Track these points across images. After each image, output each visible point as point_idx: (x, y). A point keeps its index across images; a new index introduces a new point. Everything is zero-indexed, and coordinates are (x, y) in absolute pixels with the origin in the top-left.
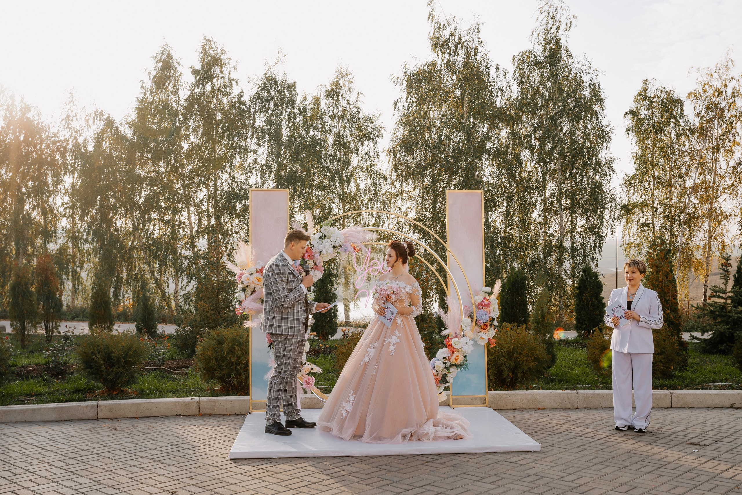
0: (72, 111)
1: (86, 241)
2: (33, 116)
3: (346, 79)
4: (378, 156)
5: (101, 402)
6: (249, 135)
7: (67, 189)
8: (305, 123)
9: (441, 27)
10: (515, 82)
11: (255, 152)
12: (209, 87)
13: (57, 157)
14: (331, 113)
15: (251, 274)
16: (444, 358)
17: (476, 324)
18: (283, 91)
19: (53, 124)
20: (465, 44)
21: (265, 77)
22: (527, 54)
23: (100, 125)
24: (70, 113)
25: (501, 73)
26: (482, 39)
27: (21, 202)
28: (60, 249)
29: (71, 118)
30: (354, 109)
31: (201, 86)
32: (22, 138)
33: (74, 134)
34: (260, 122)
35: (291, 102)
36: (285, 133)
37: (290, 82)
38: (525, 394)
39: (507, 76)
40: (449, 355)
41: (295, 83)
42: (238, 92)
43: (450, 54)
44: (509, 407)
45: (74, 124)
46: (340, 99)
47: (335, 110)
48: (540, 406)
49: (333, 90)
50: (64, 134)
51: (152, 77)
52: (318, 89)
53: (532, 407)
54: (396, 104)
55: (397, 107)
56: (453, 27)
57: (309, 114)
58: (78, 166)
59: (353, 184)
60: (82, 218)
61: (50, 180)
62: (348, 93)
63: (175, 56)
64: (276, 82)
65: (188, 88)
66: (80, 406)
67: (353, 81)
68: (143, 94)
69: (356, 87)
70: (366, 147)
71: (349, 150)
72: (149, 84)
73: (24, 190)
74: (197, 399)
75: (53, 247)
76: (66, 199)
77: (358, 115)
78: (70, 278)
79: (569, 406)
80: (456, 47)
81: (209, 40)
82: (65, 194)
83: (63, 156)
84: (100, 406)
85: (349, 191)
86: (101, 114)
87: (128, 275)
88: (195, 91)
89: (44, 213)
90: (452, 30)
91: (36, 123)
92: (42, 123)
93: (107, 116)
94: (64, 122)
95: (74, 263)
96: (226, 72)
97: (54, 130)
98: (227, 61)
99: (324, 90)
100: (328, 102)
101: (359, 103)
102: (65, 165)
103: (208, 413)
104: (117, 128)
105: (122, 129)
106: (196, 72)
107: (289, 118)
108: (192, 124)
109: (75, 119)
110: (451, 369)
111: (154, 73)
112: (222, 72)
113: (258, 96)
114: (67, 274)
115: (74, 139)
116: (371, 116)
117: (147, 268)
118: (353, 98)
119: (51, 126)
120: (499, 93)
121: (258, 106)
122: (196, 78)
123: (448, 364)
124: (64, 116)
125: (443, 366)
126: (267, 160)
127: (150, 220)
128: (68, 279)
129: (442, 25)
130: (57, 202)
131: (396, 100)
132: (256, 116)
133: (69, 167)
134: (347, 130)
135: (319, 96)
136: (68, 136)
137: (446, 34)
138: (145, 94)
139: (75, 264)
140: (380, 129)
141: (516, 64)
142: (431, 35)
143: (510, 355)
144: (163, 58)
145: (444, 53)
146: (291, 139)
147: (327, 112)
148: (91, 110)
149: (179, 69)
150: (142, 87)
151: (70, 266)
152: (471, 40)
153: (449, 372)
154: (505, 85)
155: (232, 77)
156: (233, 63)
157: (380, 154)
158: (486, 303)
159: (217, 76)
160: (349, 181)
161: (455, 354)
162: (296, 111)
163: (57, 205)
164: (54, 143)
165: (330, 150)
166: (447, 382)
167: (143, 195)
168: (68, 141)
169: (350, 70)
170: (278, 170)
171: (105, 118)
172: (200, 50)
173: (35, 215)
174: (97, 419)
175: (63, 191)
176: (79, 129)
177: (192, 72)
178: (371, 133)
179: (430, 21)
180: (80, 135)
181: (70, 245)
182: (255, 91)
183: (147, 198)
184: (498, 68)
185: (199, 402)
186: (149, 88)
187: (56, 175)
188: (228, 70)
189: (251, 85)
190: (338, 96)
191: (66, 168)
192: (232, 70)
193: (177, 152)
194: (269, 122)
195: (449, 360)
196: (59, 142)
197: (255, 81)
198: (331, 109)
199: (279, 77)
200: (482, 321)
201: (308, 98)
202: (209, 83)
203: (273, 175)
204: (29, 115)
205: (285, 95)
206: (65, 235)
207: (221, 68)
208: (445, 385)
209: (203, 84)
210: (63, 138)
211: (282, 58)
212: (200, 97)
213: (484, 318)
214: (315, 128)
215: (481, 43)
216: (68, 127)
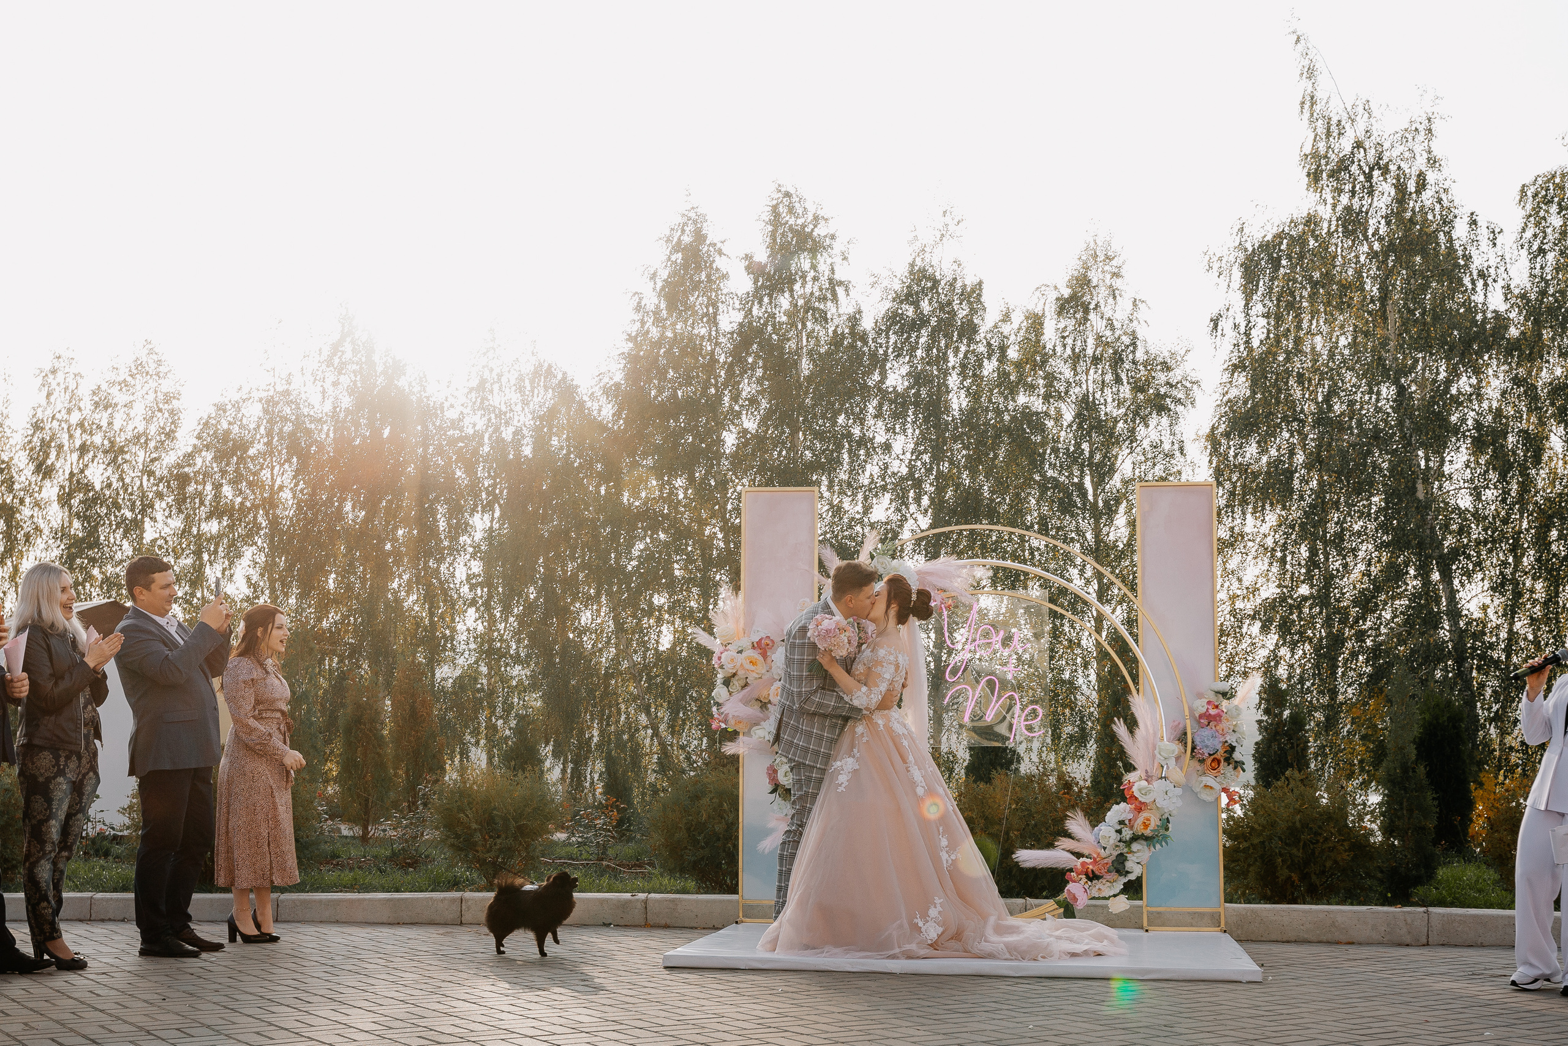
0: (491, 370)
1: (517, 659)
2: (410, 385)
3: (1107, 268)
4: (1181, 450)
5: (468, 895)
6: (871, 409)
7: (479, 546)
8: (1003, 375)
9: (1333, 128)
10: (1524, 252)
11: (887, 447)
12: (784, 301)
13: (459, 473)
14: (1069, 351)
15: (740, 652)
16: (1121, 822)
17: (1193, 757)
18: (949, 303)
19: (451, 400)
20: (1392, 168)
21: (911, 273)
22: (1558, 180)
23: (543, 399)
24: (487, 375)
25: (1483, 234)
26: (1437, 152)
27: (383, 572)
28: (460, 677)
29: (488, 385)
30: (1126, 340)
31: (766, 300)
32: (386, 433)
33: (493, 421)
34: (897, 378)
35: (969, 330)
36: (958, 402)
37: (970, 281)
38: (1310, 911)
39: (1498, 242)
40: (1131, 816)
41: (980, 283)
42: (851, 310)
43: (1353, 192)
44: (1274, 938)
45: (496, 400)
46: (1092, 316)
47: (1079, 343)
48: (1343, 938)
49: (1074, 297)
50: (474, 423)
51: (659, 284)
52: (1038, 293)
53: (1324, 939)
54: (1215, 322)
55: (1220, 328)
56: (1361, 126)
57: (1013, 354)
58: (501, 492)
59: (1121, 520)
60: (507, 610)
61: (442, 524)
62: (1111, 300)
63: (713, 235)
64: (936, 283)
65: (737, 306)
66: (431, 898)
67: (1123, 272)
68: (638, 324)
69: (1128, 287)
70: (1154, 430)
71: (1111, 439)
72: (651, 300)
73: (388, 547)
74: (642, 896)
75: (445, 674)
76: (477, 567)
77: (1133, 352)
78: (482, 742)
79: (1408, 939)
80: (1369, 177)
81: (787, 195)
82: (473, 556)
83: (470, 470)
84: (467, 900)
85: (1112, 537)
86: (549, 372)
87: (602, 733)
88: (755, 311)
89: (430, 598)
90: (1361, 135)
91: (414, 398)
92: (428, 398)
93: (560, 376)
94: (473, 395)
95: (492, 708)
96: (823, 268)
97: (452, 414)
98: (828, 241)
99: (1053, 295)
100: (1061, 326)
101: (1135, 323)
102: (474, 489)
103: (663, 922)
104: (582, 404)
105: (596, 406)
106: (754, 269)
107: (963, 366)
108: (748, 388)
109: (496, 387)
110: (1135, 846)
111: (664, 274)
112: (814, 267)
113: (893, 319)
114: (476, 732)
115: (495, 431)
116: (1167, 354)
117: (643, 719)
118: (1120, 312)
119: (446, 405)
120: (1480, 284)
121: (892, 341)
122: (756, 282)
123: (1127, 834)
124: (474, 383)
125: (1114, 837)
126: (911, 468)
127: (651, 611)
128: (477, 743)
129: (1334, 121)
130: (457, 574)
131: (1215, 312)
132: (889, 365)
133: (484, 496)
134: (1108, 391)
135: (1038, 310)
136: (481, 425)
137: (1346, 145)
138: (643, 323)
139: (493, 713)
140: (1189, 386)
141: (1529, 207)
142: (1308, 149)
143: (1293, 834)
144: (687, 239)
145: (1340, 191)
146: (970, 415)
147: (1059, 349)
148: (528, 368)
149: (720, 263)
150: (639, 308)
151: (482, 718)
152: (1407, 155)
153: (1131, 852)
154: (1492, 263)
155: (838, 277)
156: (838, 247)
157: (1189, 447)
158: (1213, 712)
159: (804, 277)
160: (1110, 511)
161: (1144, 815)
162: (982, 349)
163: (457, 581)
164: (452, 441)
165: (1066, 437)
166: (1128, 872)
167: (635, 553)
168: (482, 437)
169: (1115, 247)
170: (940, 490)
171: (555, 381)
172: (767, 216)
173: (411, 601)
174: (461, 924)
175: (471, 550)
176: (504, 409)
177: (747, 268)
178: (1166, 396)
179: (1307, 114)
180: (507, 423)
181: (484, 669)
182: (888, 304)
183: (647, 558)
184: (1474, 223)
185: (646, 901)
186: (652, 308)
187: (456, 511)
188: (829, 261)
189: (877, 293)
190: (1086, 311)
191: (477, 496)
192: (838, 260)
193: (712, 452)
194: (918, 378)
195: (1132, 828)
196: (461, 439)
197: (885, 283)
198: (1069, 341)
199: (944, 269)
200: (1206, 752)
201: (1013, 316)
202: (787, 295)
203: (925, 501)
204: (402, 383)
205: (953, 314)
206: (473, 646)
207: (814, 257)
208: (1126, 880)
209: (770, 296)
210: (471, 431)
211: (952, 228)
212: (765, 324)
213: (1209, 743)
214: (1032, 388)
215: (1433, 162)
216: (481, 408)
